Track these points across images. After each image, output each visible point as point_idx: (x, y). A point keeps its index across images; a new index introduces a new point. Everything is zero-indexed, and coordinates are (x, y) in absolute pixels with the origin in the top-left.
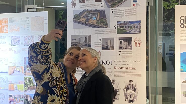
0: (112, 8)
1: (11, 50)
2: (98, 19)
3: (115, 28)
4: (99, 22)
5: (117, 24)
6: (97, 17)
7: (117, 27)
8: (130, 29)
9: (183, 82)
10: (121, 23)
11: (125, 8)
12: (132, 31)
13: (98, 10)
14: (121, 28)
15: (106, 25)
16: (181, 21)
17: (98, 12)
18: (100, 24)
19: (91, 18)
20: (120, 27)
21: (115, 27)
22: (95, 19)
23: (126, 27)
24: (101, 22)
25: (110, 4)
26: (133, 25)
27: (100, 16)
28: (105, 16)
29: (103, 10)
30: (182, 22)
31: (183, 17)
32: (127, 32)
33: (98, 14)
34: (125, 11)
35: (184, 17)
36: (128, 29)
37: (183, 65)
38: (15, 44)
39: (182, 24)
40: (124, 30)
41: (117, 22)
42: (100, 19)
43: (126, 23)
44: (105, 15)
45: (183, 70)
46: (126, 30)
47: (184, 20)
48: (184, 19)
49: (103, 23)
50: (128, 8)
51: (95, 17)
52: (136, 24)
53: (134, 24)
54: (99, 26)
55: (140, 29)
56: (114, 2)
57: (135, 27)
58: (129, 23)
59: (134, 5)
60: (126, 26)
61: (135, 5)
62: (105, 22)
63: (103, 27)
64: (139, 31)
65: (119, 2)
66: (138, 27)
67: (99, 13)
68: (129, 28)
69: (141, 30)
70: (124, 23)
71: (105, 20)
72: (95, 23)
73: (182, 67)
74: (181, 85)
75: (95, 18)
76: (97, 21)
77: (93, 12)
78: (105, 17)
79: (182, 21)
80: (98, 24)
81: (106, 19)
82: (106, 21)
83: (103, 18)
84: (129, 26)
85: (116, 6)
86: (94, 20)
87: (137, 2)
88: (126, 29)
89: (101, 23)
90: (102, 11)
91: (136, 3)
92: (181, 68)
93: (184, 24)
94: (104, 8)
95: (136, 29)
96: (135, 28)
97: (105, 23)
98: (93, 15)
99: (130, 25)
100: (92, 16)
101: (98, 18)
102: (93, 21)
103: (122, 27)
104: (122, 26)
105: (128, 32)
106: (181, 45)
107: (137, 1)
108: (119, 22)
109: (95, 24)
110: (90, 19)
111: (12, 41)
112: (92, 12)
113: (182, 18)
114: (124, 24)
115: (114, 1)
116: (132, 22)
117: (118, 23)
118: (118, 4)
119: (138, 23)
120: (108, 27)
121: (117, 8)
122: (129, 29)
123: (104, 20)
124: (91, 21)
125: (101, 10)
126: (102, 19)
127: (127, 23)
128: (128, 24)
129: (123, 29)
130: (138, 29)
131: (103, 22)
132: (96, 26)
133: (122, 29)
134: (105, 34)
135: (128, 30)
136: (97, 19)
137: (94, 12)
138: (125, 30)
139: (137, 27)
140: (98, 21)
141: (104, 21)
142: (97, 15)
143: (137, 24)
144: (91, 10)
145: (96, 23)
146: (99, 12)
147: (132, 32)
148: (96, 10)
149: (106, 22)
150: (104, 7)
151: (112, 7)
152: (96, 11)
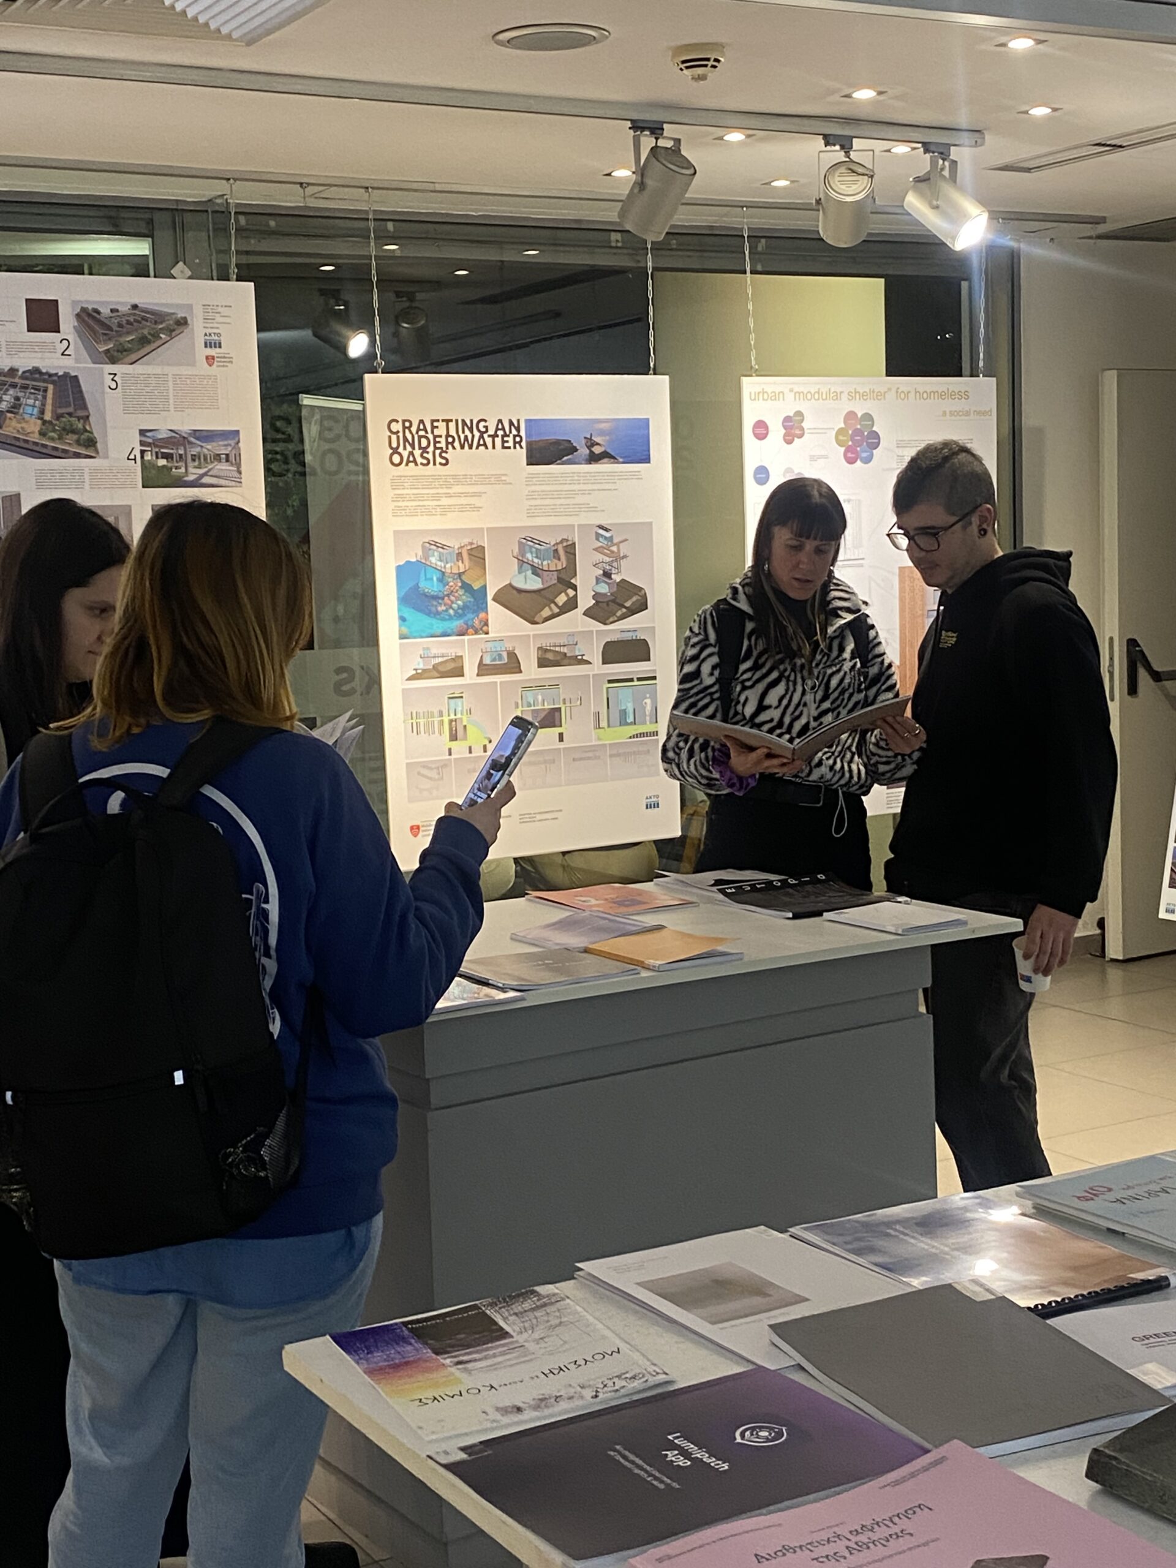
0: (113, 363)
2: (48, 416)
3: (135, 459)
4: (54, 431)
5: (142, 443)
6: (43, 405)
7: (142, 457)
8: (200, 463)
9: (409, 679)
10: (160, 439)
11: (171, 370)
12: (205, 474)
13: (47, 373)
14: (162, 462)
15: (89, 445)
16: (390, 437)
17: (44, 381)
18: (60, 438)
19: (15, 408)
20: (157, 457)
21: (132, 457)
22: (36, 411)
23: (181, 456)
24: (64, 429)
25: (102, 348)
26: (209, 447)
27: (59, 401)
28: (80, 401)
29: (73, 374)
30: (394, 445)
31: (397, 421)
32: (185, 481)
33: (45, 391)
34: (171, 384)
35: (400, 423)
36: (191, 464)
37: (409, 613)
39: (395, 451)
40: (171, 469)
41: (142, 432)
42: (58, 417)
43: (178, 440)
44: (83, 398)
45: (405, 630)
46: (183, 470)
47: (401, 435)
48: (401, 430)
49: (75, 437)
50: (185, 371)
51: (30, 402)
52: (221, 443)
53: (214, 444)
54: (56, 449)
55: (238, 465)
56: (122, 340)
57: (217, 457)
58: (192, 440)
59: (207, 358)
60: (181, 452)
61: (213, 358)
62: (86, 431)
63: (77, 455)
64: (236, 474)
65: (144, 341)
66: (233, 459)
67: (51, 387)
68: (194, 460)
69: (243, 468)
70: (171, 437)
71: (85, 422)
72: (37, 435)
73: (402, 619)
74: (405, 691)
75: (34, 406)
76: (44, 422)
77: (23, 377)
78: (85, 407)
79: (394, 437)
80: (52, 439)
81: (88, 417)
82: (88, 428)
83: (71, 410)
84: (195, 451)
85: (134, 357)
86: (27, 417)
87: (220, 347)
88: (180, 464)
89: (64, 433)
90: (66, 375)
91: (218, 350)
92: (400, 626)
93: (401, 450)
94: (76, 363)
95: (223, 467)
96: (220, 461)
97: (83, 437)
98: (20, 394)
99: (198, 449)
100: (17, 399)
101: (49, 408)
102: (24, 425)
103: (166, 456)
104: (162, 453)
105: (191, 478)
106: (396, 533)
107: (220, 343)
108: (148, 434)
109: (35, 437)
110: (9, 415)
112: (17, 380)
113: (395, 427)
114: (174, 444)
115: (120, 336)
116: (205, 434)
117: (144, 439)
118: (139, 349)
119: (232, 442)
120: (97, 452)
121: (138, 369)
122: (196, 463)
123: (79, 418)
124: (14, 423)
125: (61, 373)
126: (70, 414)
127: (184, 438)
128: (190, 443)
129: (170, 465)
130: (232, 464)
131: (73, 432)
132: (44, 451)
133: (164, 466)
134: (87, 486)
135: (191, 470)
136: (42, 412)
137: (26, 379)
138: (176, 468)
139: (227, 455)
140: (50, 422)
141: (80, 426)
142: (45, 397)
143: (226, 445)
144: (13, 371)
145: (42, 434)
146: (53, 382)
147: (206, 480)
148: (36, 370)
149: (92, 433)
150: (77, 361)
151: (113, 361)
152: (35, 373)
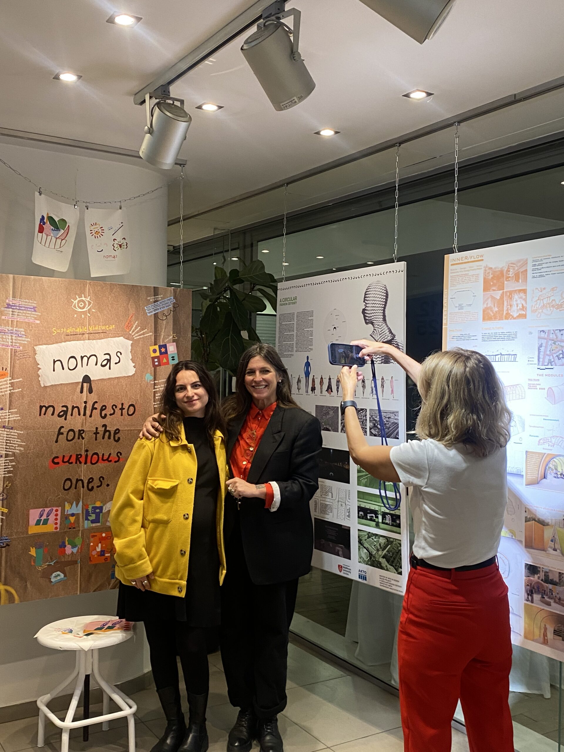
1: (538, 387)
38: (550, 362)
111: (542, 349)
